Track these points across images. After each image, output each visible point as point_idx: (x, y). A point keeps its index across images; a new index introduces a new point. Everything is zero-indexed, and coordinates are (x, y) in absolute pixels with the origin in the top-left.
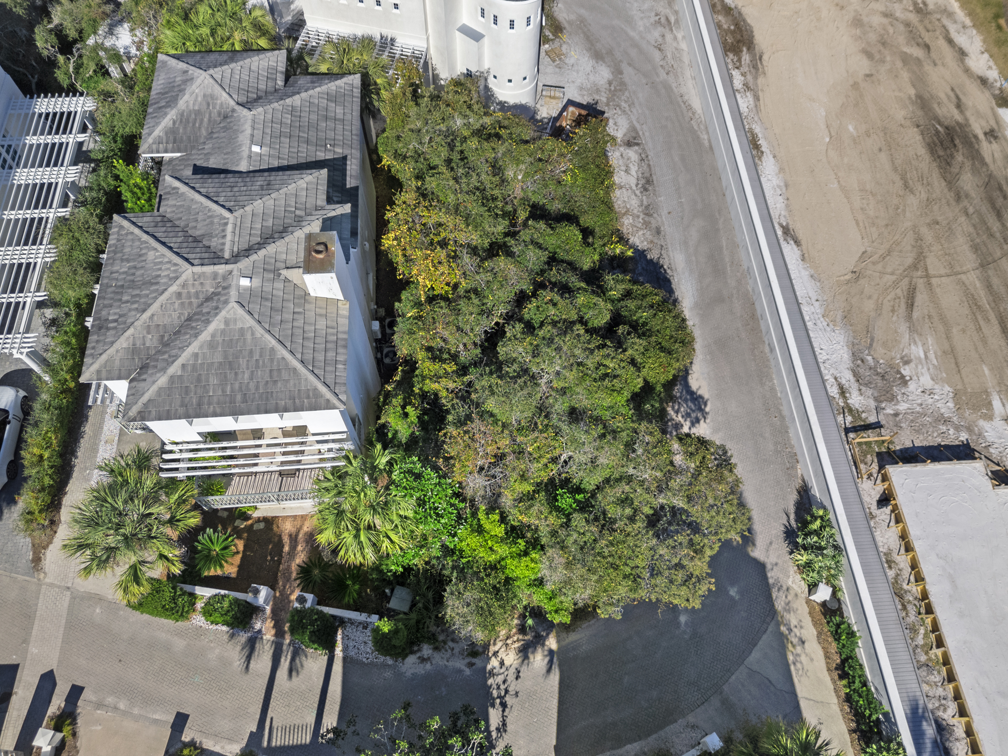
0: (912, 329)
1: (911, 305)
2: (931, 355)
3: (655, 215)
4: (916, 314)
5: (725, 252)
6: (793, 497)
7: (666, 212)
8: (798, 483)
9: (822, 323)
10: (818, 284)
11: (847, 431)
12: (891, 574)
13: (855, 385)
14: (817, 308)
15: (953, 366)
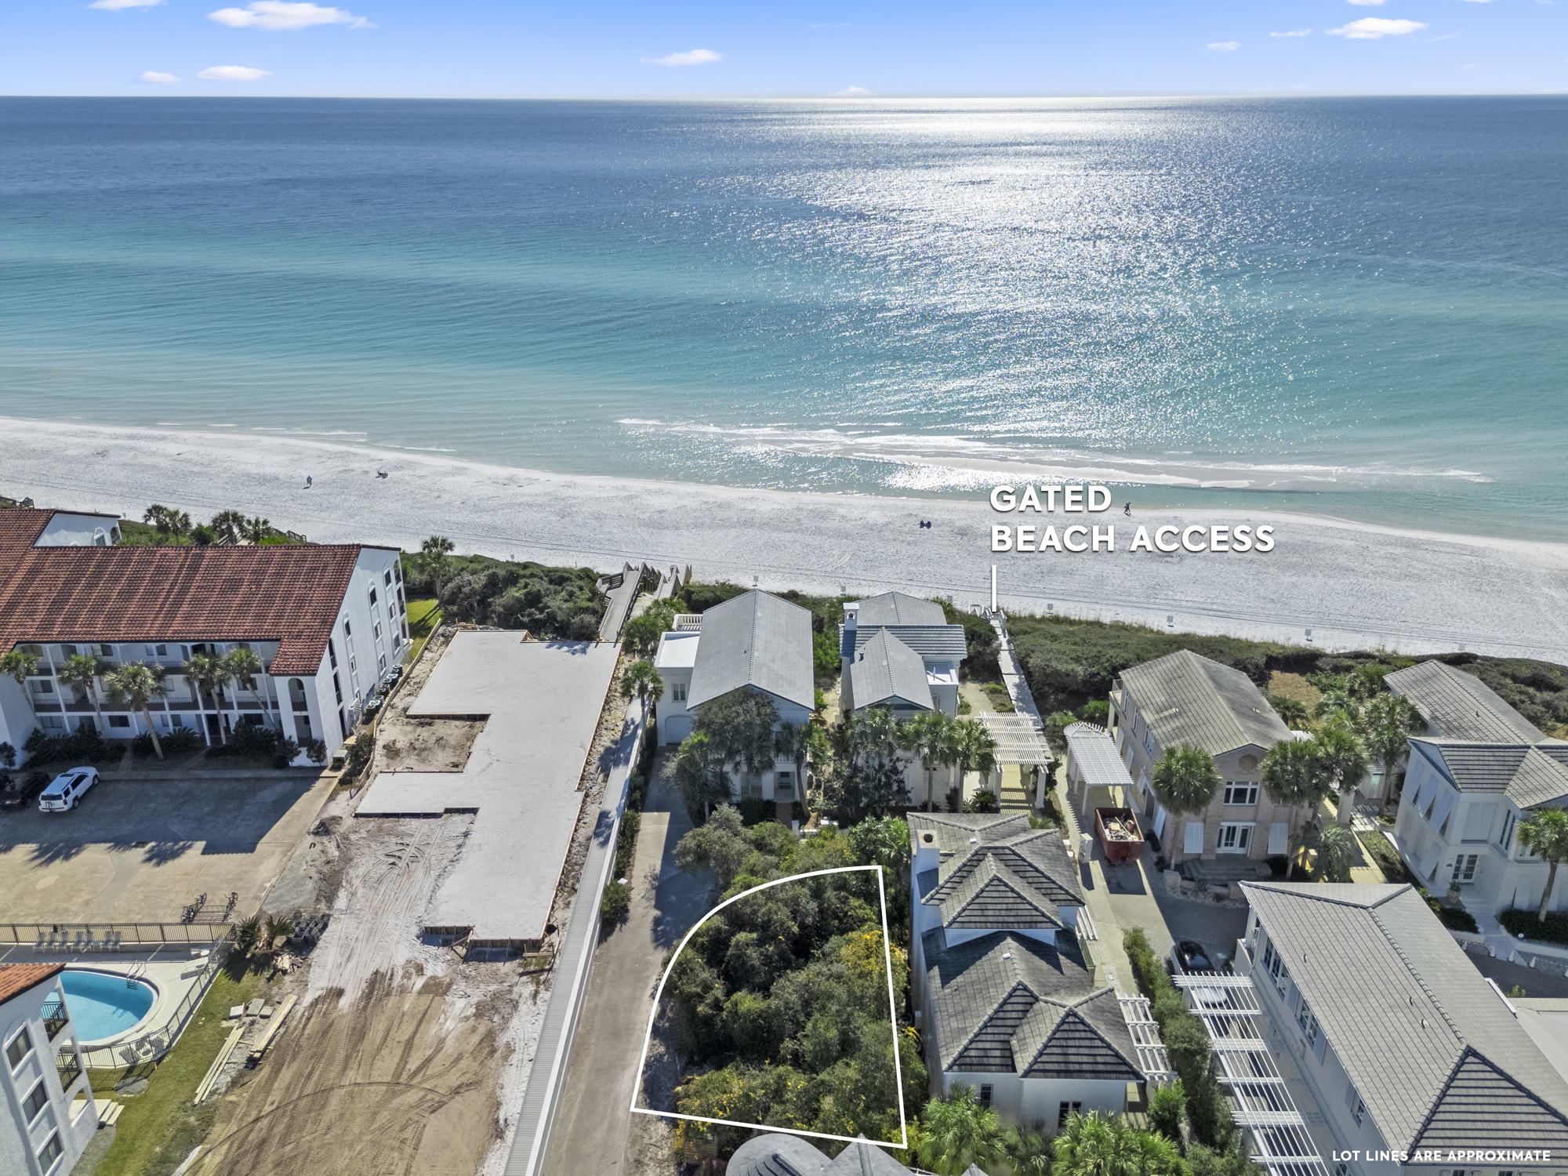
0: (442, 1041)
1: (428, 1060)
2: (442, 1020)
3: (631, 1160)
4: (429, 1053)
5: (574, 1116)
6: (611, 939)
7: (618, 1164)
8: (604, 945)
9: (520, 1045)
10: (500, 1081)
11: (549, 970)
12: (573, 899)
13: (522, 1001)
14: (515, 1058)
15: (429, 1012)
